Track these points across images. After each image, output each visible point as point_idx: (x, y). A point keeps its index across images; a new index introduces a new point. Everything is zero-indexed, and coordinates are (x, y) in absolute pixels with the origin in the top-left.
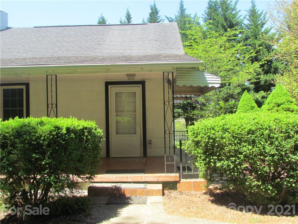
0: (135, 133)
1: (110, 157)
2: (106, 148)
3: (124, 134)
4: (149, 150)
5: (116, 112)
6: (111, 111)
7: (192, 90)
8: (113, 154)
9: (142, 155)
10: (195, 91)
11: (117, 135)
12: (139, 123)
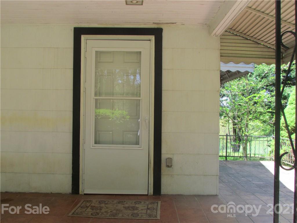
0: (137, 143)
1: (80, 192)
2: (71, 173)
3: (113, 143)
4: (165, 180)
5: (96, 95)
6: (85, 92)
7: (260, 53)
8: (85, 188)
9: (151, 191)
10: (267, 56)
11: (96, 145)
12: (147, 121)
